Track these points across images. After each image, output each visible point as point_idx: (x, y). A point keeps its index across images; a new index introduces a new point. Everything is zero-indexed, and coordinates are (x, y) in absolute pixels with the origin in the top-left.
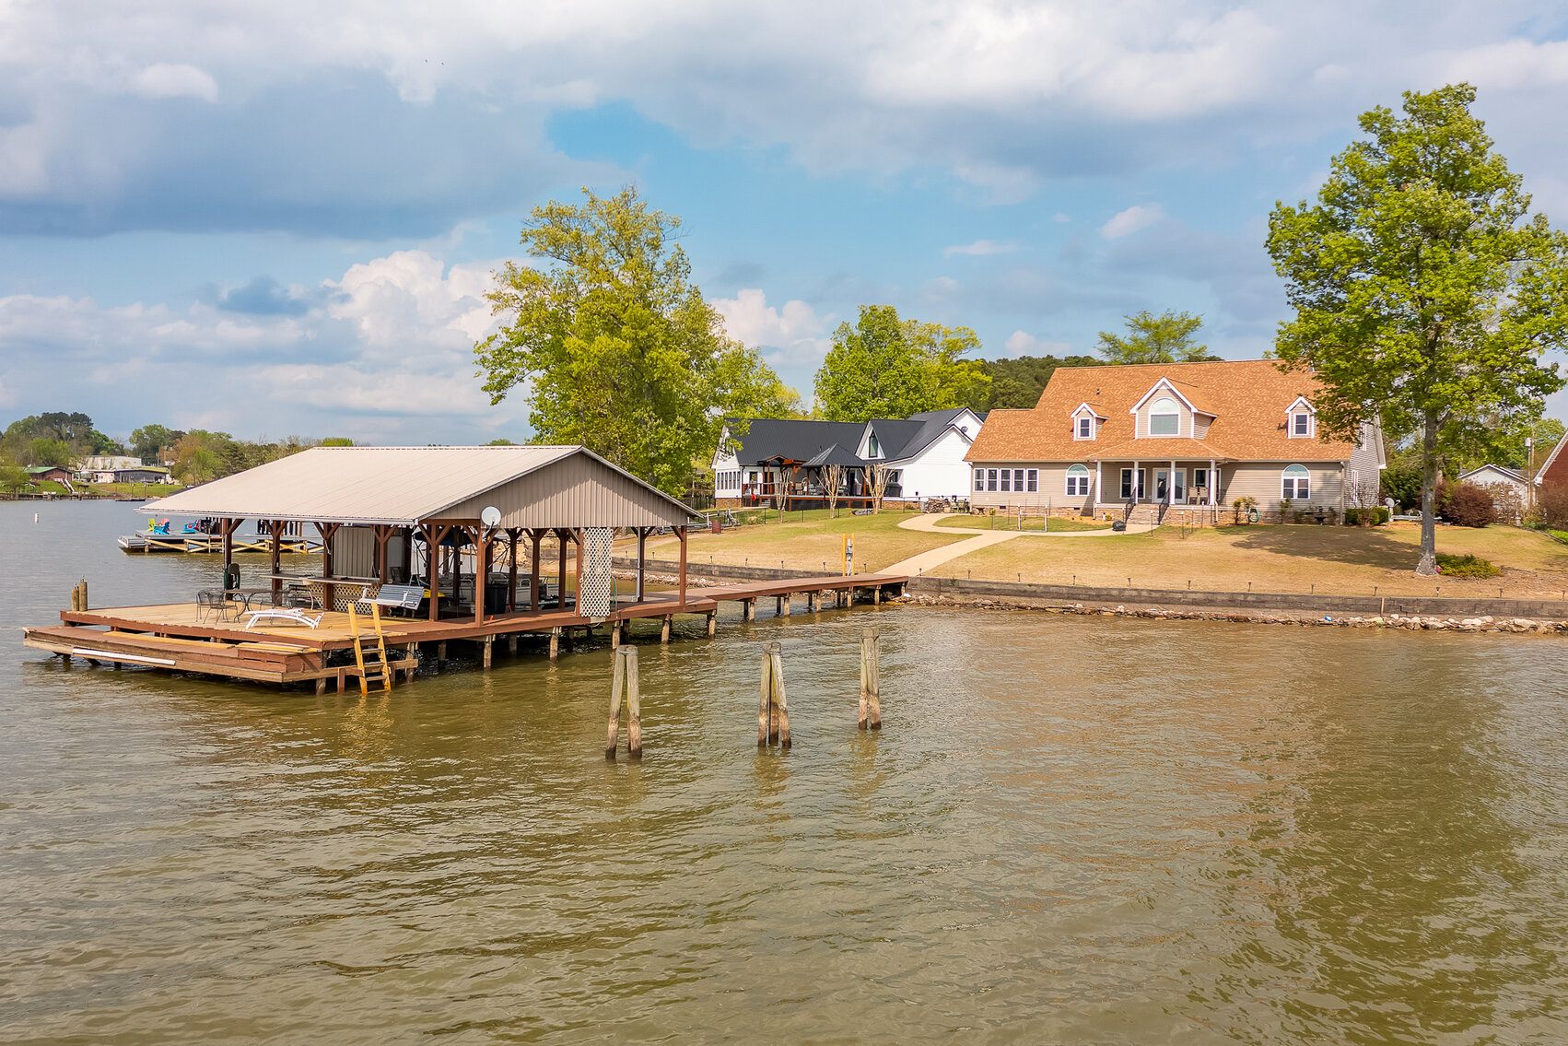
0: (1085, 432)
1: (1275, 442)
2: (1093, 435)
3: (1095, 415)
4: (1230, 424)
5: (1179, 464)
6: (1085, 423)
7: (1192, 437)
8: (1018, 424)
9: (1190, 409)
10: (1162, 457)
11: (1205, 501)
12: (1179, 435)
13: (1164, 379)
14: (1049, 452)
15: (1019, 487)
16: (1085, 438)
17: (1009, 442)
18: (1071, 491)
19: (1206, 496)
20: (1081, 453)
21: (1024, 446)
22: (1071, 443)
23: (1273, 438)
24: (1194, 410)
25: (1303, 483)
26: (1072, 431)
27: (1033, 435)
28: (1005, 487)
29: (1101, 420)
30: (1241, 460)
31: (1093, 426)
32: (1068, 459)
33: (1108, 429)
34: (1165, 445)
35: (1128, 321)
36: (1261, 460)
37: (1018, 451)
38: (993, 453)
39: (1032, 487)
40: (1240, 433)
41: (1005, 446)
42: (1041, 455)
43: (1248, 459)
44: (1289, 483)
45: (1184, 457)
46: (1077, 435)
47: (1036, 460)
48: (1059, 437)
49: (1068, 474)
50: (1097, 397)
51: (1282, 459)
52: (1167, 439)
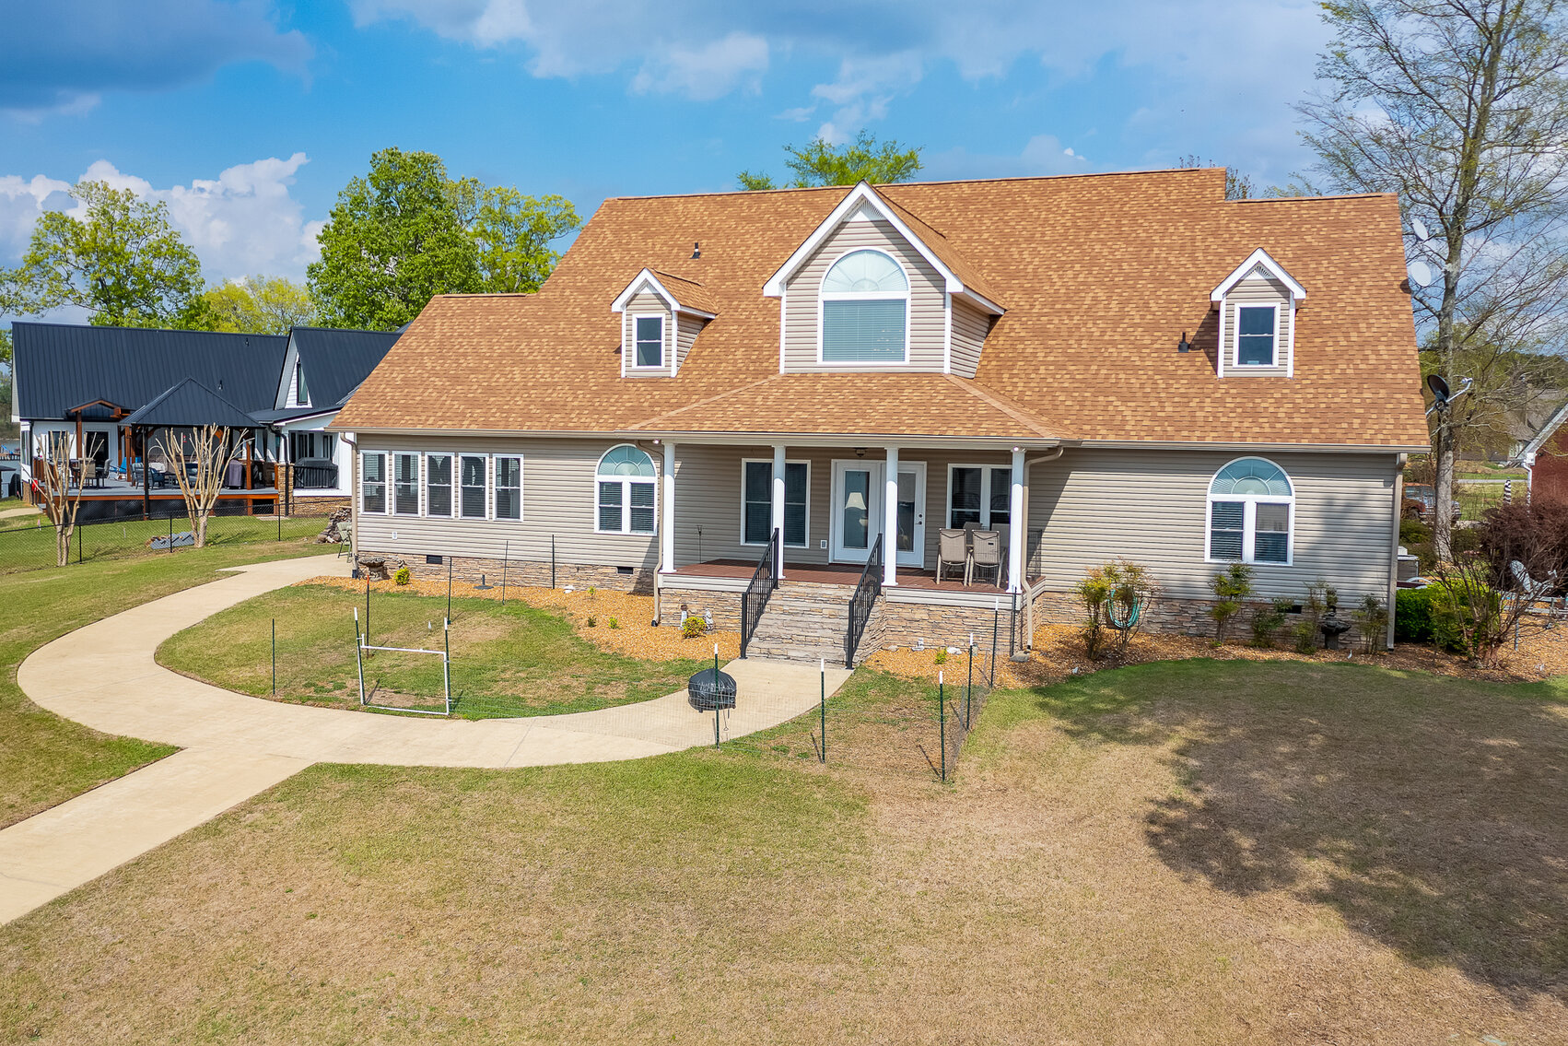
0: (650, 354)
1: (1180, 387)
2: (670, 364)
3: (675, 306)
4: (1041, 333)
5: (905, 455)
6: (649, 329)
7: (947, 370)
8: (491, 331)
9: (939, 282)
10: (858, 432)
11: (990, 575)
12: (905, 364)
13: (862, 189)
14: (550, 407)
15: (474, 505)
16: (650, 371)
17: (456, 380)
18: (610, 519)
19: (993, 559)
20: (637, 413)
21: (490, 390)
22: (613, 384)
23: (1172, 376)
24: (954, 286)
25: (1273, 516)
26: (618, 351)
27: (522, 361)
28: (440, 504)
29: (694, 322)
30: (1088, 441)
31: (671, 334)
32: (596, 430)
33: (712, 345)
34: (867, 395)
35: (792, 157)
36: (1149, 441)
37: (473, 403)
38: (407, 409)
39: (507, 506)
40: (1075, 358)
41: (441, 391)
42: (530, 417)
43: (1110, 439)
44: (1228, 515)
45: (922, 432)
46: (629, 363)
47: (514, 430)
48: (583, 365)
49: (599, 472)
50: (693, 264)
51: (1211, 440)
52: (870, 376)
